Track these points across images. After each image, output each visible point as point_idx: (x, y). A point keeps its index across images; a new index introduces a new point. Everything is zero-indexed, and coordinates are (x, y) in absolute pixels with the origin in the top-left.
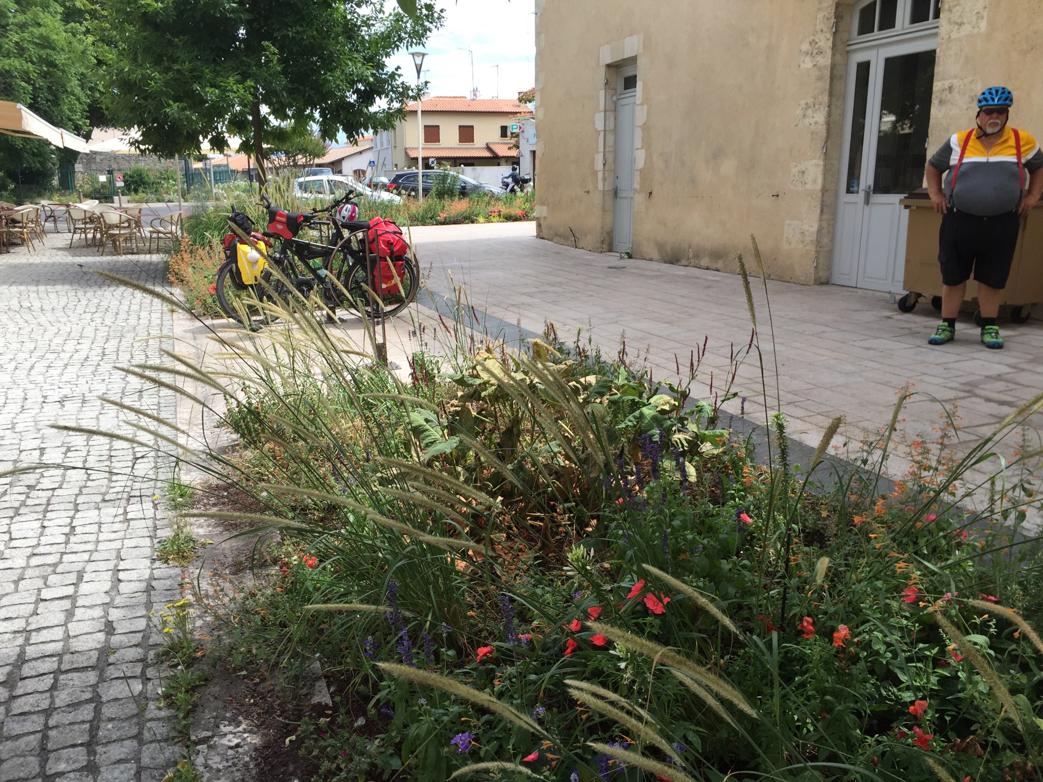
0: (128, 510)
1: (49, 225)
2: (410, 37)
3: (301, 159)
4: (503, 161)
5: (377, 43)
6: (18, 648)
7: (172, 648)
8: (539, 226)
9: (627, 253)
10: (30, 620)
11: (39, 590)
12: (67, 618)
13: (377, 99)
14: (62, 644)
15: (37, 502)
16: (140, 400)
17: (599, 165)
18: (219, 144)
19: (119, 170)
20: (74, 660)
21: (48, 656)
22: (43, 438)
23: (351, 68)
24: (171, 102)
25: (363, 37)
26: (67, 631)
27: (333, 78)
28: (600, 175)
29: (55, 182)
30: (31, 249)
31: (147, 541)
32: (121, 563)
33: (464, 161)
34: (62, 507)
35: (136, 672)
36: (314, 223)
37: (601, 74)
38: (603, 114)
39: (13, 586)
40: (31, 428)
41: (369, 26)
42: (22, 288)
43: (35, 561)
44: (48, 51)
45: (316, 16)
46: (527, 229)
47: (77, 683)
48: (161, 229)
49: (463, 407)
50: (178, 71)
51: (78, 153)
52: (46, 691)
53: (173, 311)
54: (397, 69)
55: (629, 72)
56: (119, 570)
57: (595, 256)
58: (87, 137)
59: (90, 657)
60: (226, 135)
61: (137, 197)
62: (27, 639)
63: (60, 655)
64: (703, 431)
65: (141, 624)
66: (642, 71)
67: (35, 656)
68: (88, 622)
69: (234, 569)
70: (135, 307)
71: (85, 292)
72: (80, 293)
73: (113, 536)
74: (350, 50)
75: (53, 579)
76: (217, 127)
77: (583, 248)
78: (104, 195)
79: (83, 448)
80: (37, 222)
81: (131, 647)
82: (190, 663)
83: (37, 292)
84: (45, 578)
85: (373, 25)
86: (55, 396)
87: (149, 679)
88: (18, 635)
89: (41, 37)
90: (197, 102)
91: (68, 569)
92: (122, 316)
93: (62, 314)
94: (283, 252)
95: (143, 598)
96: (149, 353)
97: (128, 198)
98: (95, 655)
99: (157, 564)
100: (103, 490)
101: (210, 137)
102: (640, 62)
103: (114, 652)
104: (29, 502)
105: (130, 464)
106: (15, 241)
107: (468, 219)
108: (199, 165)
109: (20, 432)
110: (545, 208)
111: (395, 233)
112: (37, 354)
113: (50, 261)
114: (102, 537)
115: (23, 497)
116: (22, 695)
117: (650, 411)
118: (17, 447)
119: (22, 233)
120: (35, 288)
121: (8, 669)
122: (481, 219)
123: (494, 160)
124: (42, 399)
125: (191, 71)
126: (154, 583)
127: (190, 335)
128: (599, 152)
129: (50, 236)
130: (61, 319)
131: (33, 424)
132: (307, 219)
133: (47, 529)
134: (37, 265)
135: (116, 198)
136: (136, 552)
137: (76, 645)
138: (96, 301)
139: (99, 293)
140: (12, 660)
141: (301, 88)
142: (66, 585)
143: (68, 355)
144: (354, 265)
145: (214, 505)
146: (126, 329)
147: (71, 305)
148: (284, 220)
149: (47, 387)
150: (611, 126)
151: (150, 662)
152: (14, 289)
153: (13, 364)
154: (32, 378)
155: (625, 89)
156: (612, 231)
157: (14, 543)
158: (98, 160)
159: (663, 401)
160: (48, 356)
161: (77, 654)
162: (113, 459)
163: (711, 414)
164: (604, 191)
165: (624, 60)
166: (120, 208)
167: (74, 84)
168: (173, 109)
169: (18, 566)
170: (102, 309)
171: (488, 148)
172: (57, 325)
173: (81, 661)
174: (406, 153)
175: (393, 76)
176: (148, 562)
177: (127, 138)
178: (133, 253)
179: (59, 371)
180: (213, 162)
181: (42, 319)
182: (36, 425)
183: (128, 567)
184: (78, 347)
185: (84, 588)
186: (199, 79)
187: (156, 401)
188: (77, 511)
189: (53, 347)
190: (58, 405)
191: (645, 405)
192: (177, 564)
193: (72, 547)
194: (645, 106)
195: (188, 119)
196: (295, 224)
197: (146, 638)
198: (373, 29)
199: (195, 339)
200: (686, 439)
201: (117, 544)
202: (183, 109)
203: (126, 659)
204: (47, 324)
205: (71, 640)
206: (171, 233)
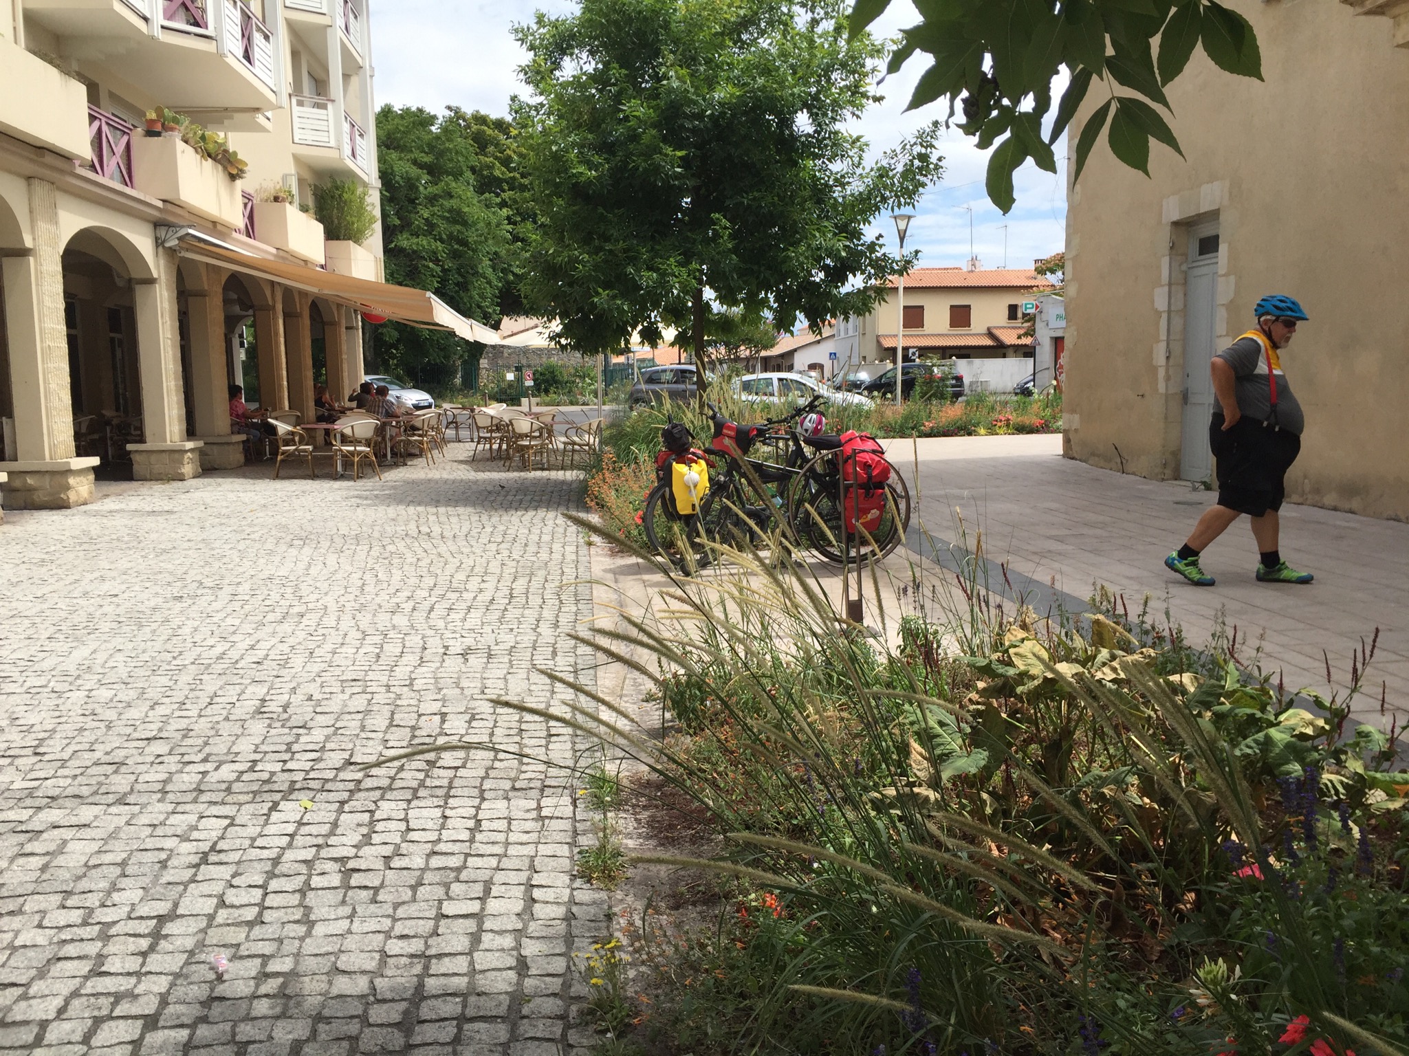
0: (542, 804)
1: (450, 433)
2: (897, 196)
3: (744, 352)
4: (1010, 351)
5: (853, 206)
6: (415, 979)
7: (599, 1004)
8: (1067, 442)
9: (1204, 483)
10: (430, 942)
11: (440, 902)
12: (472, 944)
13: (850, 276)
14: (466, 979)
15: (437, 783)
16: (553, 659)
17: (1160, 358)
18: (651, 336)
19: (529, 366)
20: (481, 1004)
21: (450, 995)
22: (444, 700)
23: (819, 240)
24: (600, 290)
25: (835, 199)
26: (472, 963)
27: (797, 254)
28: (1161, 373)
29: (458, 380)
30: (431, 462)
31: (565, 851)
32: (535, 875)
33: (957, 352)
34: (466, 792)
35: (554, 1033)
36: (770, 438)
37: (1165, 235)
38: (1166, 289)
39: (410, 893)
40: (431, 687)
41: (843, 185)
42: (420, 509)
43: (436, 862)
44: (458, 227)
45: (778, 179)
46: (1049, 445)
47: (484, 1037)
48: (576, 439)
49: (989, 705)
50: (611, 251)
51: (485, 345)
52: (448, 1044)
53: (590, 544)
54: (877, 239)
55: (1206, 231)
56: (533, 886)
57: (1152, 486)
58: (496, 327)
59: (500, 1004)
60: (660, 325)
61: (547, 399)
62: (426, 968)
63: (464, 996)
64: (1372, 773)
65: (559, 965)
66: (1227, 229)
67: (434, 992)
68: (497, 954)
69: (672, 901)
70: (546, 538)
71: (490, 516)
72: (485, 517)
73: (525, 838)
74: (819, 216)
75: (456, 888)
76: (649, 317)
77: (1134, 474)
78: (510, 396)
79: (489, 717)
80: (438, 430)
81: (548, 996)
82: (623, 1030)
83: (437, 514)
84: (447, 886)
85: (849, 183)
86: (456, 647)
87: (571, 1046)
88: (416, 960)
89: (450, 211)
90: (629, 288)
91: (473, 877)
92: (532, 548)
93: (465, 543)
94: (729, 474)
95: (561, 927)
96: (563, 597)
97: (538, 399)
98: (505, 1000)
99: (578, 883)
100: (513, 775)
101: (640, 327)
102: (1223, 217)
103: (529, 1001)
104: (428, 782)
105: (543, 742)
106: (413, 451)
107: (963, 429)
108: (621, 359)
109: (419, 691)
110: (1076, 417)
111: (874, 452)
112: (438, 591)
113: (451, 477)
114: (513, 837)
115: (421, 776)
116: (419, 1045)
117: (1283, 736)
118: (415, 709)
119: (421, 442)
120: (434, 510)
121: (404, 1005)
122: (982, 431)
123: (998, 350)
124: (443, 650)
125: (625, 251)
126: (575, 909)
127: (610, 576)
128: (1158, 341)
129: (450, 445)
130: (463, 550)
131: (432, 681)
132: (761, 433)
133: (449, 821)
134: (437, 482)
135: (524, 401)
136: (552, 863)
137: (482, 982)
138: (502, 528)
139: (505, 518)
140: (408, 994)
141: (755, 268)
142: (471, 899)
143: (470, 596)
144: (818, 493)
145: (645, 808)
146: (536, 565)
147: (475, 531)
148: (732, 433)
149: (448, 635)
150: (1178, 304)
151: (572, 1021)
152: (411, 509)
153: (411, 604)
154: (432, 623)
155: (1201, 254)
156: (1180, 450)
157: (413, 836)
158: (506, 355)
159: (1299, 719)
160: (449, 595)
161: (484, 997)
162: (524, 735)
163: (1385, 747)
164: (1167, 396)
165: (1199, 215)
166: (530, 414)
167: (485, 265)
168: (602, 298)
169: (415, 867)
170: (509, 538)
171: (990, 334)
172: (459, 556)
173: (488, 1007)
174: (878, 342)
175: (872, 247)
176: (566, 879)
177: (547, 331)
178: (543, 469)
179: (461, 615)
180: (638, 356)
181: (443, 549)
182: (436, 682)
183: (543, 883)
184: (483, 586)
185: (493, 906)
186: (633, 260)
187: (572, 660)
188: (483, 799)
189: (454, 585)
190: (460, 659)
191: (1271, 725)
192: (602, 886)
193: (479, 848)
194: (1232, 278)
195: (619, 309)
196: (745, 439)
197: (566, 985)
198: (848, 189)
199: (616, 581)
200: (1342, 782)
201: (529, 850)
202: (614, 297)
203: (544, 1012)
204: (448, 555)
205: (477, 976)
206: (588, 444)
